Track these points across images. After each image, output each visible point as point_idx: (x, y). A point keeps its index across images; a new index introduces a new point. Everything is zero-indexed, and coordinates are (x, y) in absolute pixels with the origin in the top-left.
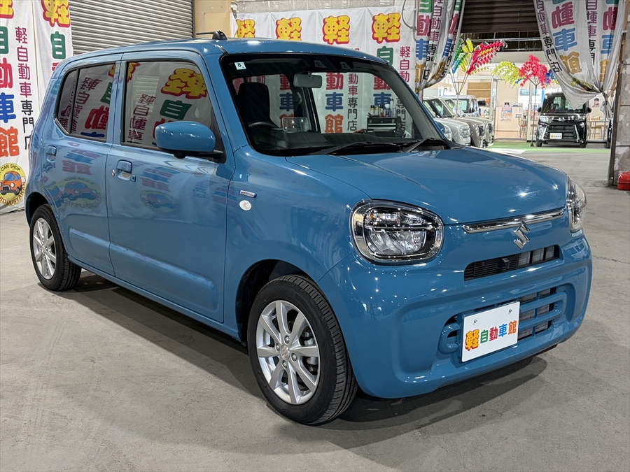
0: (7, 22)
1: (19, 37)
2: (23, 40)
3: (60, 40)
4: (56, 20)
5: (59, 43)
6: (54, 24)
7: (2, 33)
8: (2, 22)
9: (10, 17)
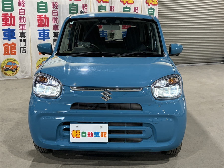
0: (131, 5)
1: (135, 11)
2: (137, 12)
3: (153, 10)
4: (151, 3)
5: (152, 12)
6: (150, 5)
7: (128, 9)
8: (129, 6)
9: (132, 4)
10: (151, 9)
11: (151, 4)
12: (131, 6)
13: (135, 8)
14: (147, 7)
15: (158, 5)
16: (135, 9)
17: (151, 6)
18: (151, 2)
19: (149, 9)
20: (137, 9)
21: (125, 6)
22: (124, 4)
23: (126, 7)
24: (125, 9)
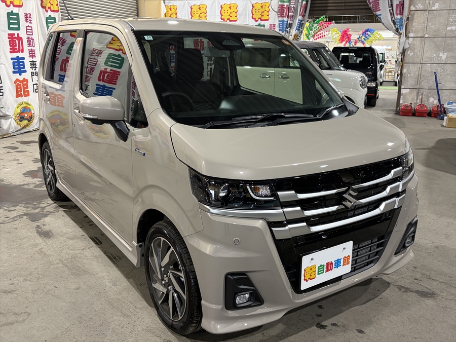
1: (27, 19)
2: (29, 22)
3: (53, 21)
4: (50, 8)
7: (16, 17)
8: (16, 10)
9: (21, 6)
10: (50, 17)
11: (49, 10)
12: (19, 11)
13: (26, 14)
14: (44, 13)
15: (60, 12)
16: (26, 16)
17: (50, 13)
18: (49, 5)
19: (47, 19)
20: (30, 17)
21: (9, 10)
22: (8, 6)
23: (12, 11)
24: (11, 16)
